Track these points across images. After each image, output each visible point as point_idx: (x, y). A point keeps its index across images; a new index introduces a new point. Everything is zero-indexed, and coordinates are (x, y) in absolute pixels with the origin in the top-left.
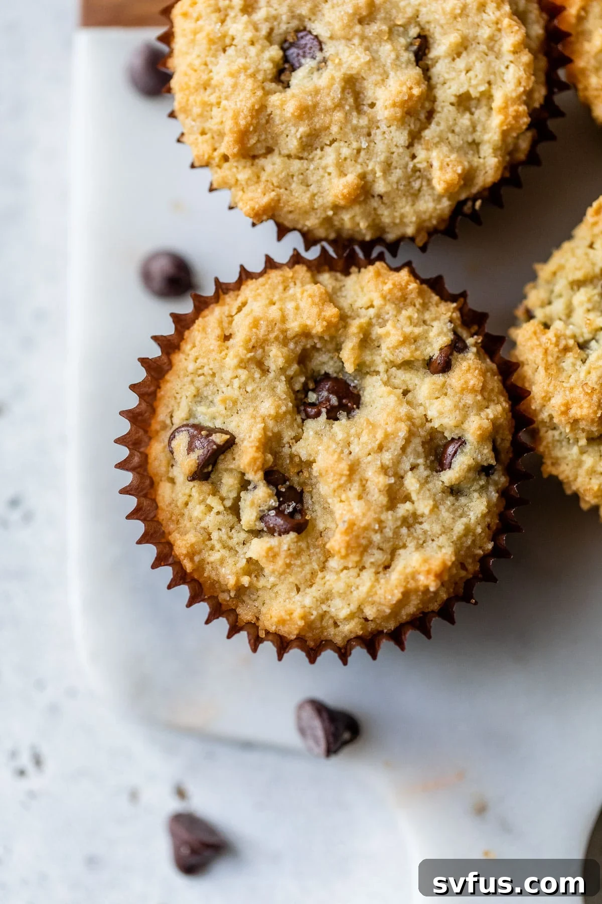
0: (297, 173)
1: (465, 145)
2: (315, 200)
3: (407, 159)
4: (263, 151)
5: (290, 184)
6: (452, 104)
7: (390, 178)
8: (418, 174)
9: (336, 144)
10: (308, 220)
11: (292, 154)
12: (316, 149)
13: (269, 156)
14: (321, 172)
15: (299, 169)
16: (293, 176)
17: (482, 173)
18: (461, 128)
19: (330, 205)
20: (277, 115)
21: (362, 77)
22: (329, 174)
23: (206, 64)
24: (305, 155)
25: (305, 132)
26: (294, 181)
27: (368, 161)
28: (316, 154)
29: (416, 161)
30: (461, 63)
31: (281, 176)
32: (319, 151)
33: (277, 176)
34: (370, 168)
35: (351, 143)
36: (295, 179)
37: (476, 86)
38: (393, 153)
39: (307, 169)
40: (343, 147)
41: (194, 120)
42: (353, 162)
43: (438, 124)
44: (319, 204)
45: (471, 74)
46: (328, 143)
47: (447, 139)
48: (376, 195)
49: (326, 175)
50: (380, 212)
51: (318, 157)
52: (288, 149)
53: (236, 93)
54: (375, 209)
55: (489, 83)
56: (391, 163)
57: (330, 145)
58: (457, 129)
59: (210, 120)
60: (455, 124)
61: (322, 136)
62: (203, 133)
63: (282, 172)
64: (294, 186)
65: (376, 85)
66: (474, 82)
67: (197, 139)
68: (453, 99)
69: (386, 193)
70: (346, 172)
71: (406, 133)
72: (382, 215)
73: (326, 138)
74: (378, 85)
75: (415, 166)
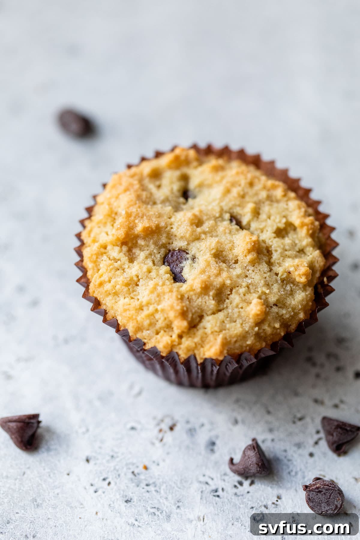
0: (225, 319)
1: (297, 253)
2: (244, 327)
3: (275, 276)
4: (198, 319)
5: (225, 326)
6: (275, 238)
7: (274, 291)
8: (285, 282)
9: (234, 291)
10: (247, 341)
11: (215, 311)
12: (225, 301)
13: (203, 320)
14: (236, 310)
15: (224, 316)
16: (223, 322)
17: (316, 263)
18: (289, 246)
19: (253, 324)
20: (192, 296)
21: (221, 251)
22: (242, 308)
23: (132, 298)
24: (222, 306)
25: (214, 294)
26: (226, 324)
27: (256, 290)
28: (227, 303)
29: (279, 275)
30: (263, 216)
31: (218, 325)
32: (227, 301)
33: (216, 326)
34: (260, 292)
35: (241, 285)
36: (226, 322)
37: (280, 222)
38: (266, 278)
39: (228, 314)
40: (239, 290)
41: (148, 330)
42: (249, 294)
43: (276, 251)
44: (248, 327)
45: (272, 218)
46: (229, 293)
47: (286, 256)
48: (272, 306)
49: (241, 309)
50: (280, 313)
51: (229, 304)
52: (210, 309)
53: (162, 298)
54: (277, 313)
55: (285, 217)
56: (269, 284)
57: (231, 293)
58: (287, 247)
59: (157, 323)
60: (284, 246)
61: (224, 291)
62: (157, 333)
63: (216, 323)
64: (228, 326)
65: (231, 250)
66: (277, 220)
67: (156, 339)
68: (274, 235)
69: (277, 300)
70: (250, 302)
71: (264, 264)
72: (283, 315)
73: (226, 291)
74: (232, 249)
75: (281, 279)
